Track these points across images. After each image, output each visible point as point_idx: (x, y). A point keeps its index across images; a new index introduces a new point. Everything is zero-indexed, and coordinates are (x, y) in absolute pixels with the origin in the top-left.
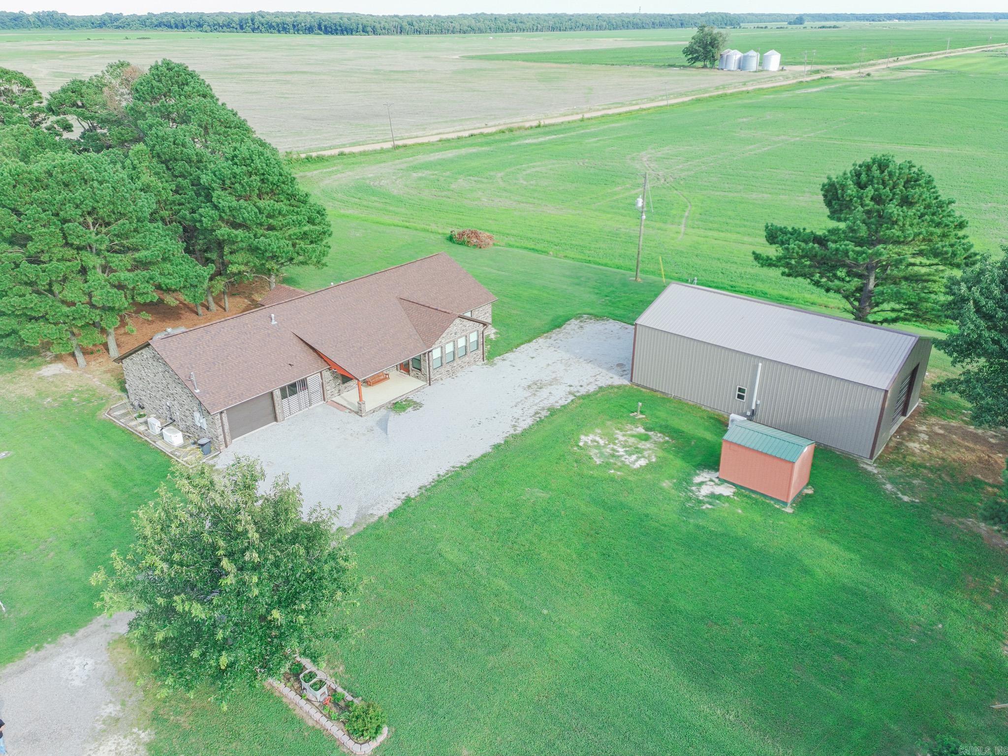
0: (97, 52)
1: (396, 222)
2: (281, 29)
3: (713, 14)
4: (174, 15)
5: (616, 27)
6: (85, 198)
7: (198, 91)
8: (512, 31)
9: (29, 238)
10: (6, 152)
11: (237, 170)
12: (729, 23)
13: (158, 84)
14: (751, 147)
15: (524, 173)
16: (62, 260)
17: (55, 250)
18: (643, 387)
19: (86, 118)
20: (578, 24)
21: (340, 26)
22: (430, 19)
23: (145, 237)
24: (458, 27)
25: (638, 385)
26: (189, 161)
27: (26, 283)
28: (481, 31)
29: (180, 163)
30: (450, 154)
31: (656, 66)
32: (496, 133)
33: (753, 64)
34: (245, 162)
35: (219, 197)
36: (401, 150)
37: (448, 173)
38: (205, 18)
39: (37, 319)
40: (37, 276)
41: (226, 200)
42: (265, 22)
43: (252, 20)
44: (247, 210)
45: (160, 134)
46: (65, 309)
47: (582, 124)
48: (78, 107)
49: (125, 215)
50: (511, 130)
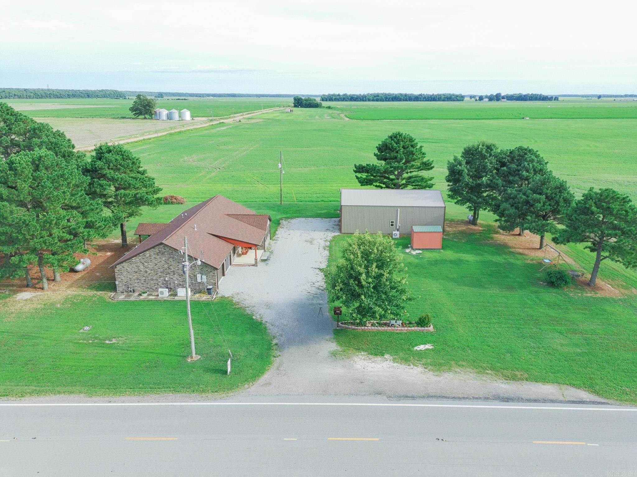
5: (42, 97)
12: (119, 95)
18: (348, 234)
20: (11, 94)
25: (345, 234)
31: (114, 118)
33: (176, 116)
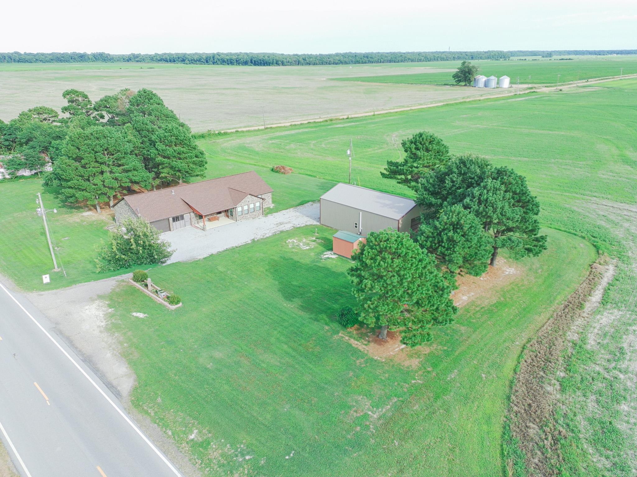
0: (125, 76)
1: (252, 163)
2: (229, 63)
3: (492, 52)
4: (169, 54)
5: (430, 60)
6: (104, 144)
7: (156, 102)
8: (365, 63)
9: (82, 159)
10: (75, 127)
11: (166, 134)
12: (503, 57)
13: (139, 99)
14: (456, 130)
15: (327, 141)
16: (93, 167)
17: (91, 163)
18: (324, 225)
19: (110, 113)
20: (406, 59)
21: (263, 61)
22: (316, 57)
23: (127, 160)
24: (332, 61)
25: (322, 225)
26: (148, 131)
27: (80, 176)
28: (346, 63)
29: (144, 132)
30: (293, 132)
31: (437, 85)
32: (323, 122)
33: (493, 84)
34: (170, 131)
35: (158, 145)
36: (269, 130)
37: (288, 141)
38: (187, 56)
39: (83, 190)
40: (84, 173)
41: (160, 146)
42: (220, 59)
43: (213, 57)
44: (170, 151)
45: (137, 120)
46: (94, 186)
47: (373, 117)
48: (107, 108)
49: (119, 151)
50: (331, 120)
